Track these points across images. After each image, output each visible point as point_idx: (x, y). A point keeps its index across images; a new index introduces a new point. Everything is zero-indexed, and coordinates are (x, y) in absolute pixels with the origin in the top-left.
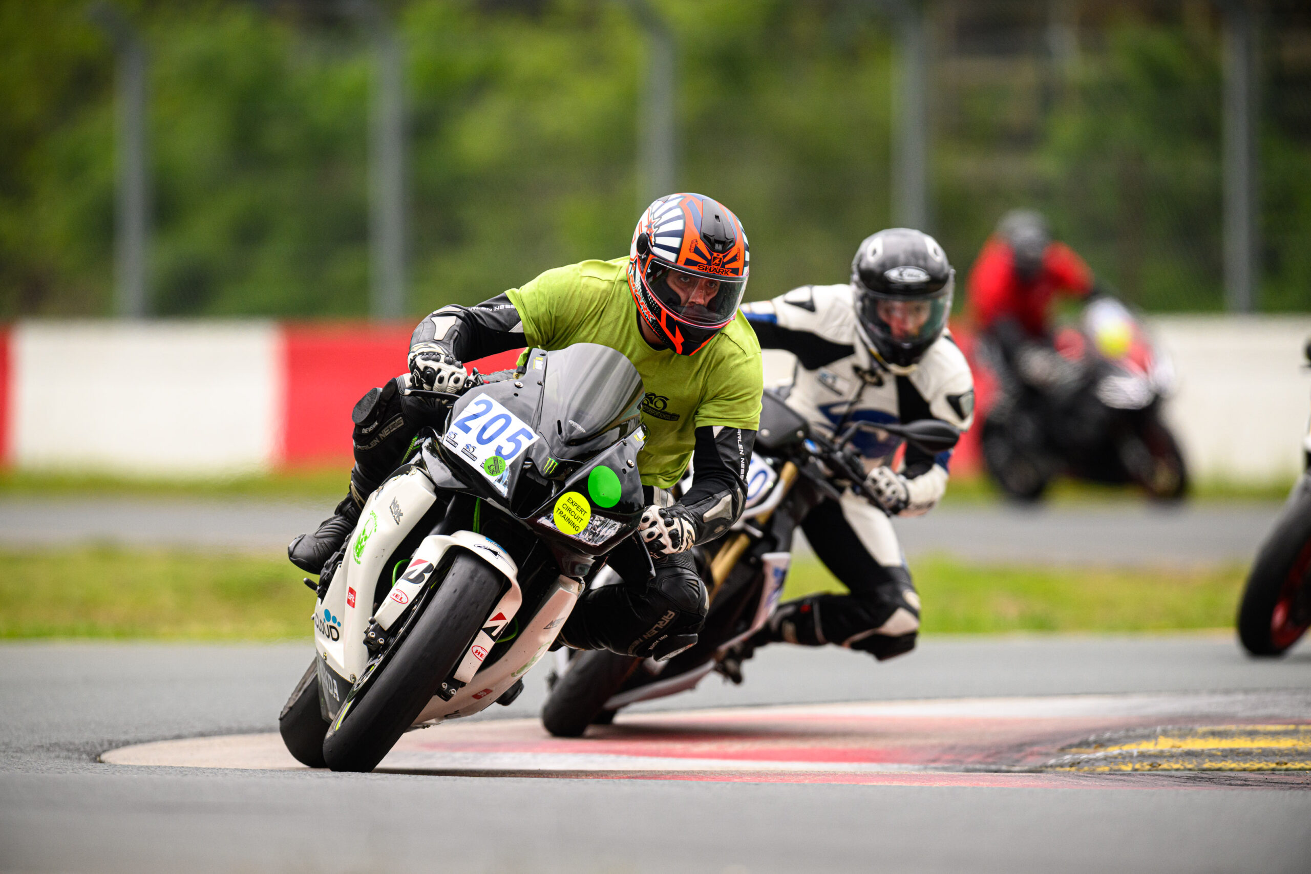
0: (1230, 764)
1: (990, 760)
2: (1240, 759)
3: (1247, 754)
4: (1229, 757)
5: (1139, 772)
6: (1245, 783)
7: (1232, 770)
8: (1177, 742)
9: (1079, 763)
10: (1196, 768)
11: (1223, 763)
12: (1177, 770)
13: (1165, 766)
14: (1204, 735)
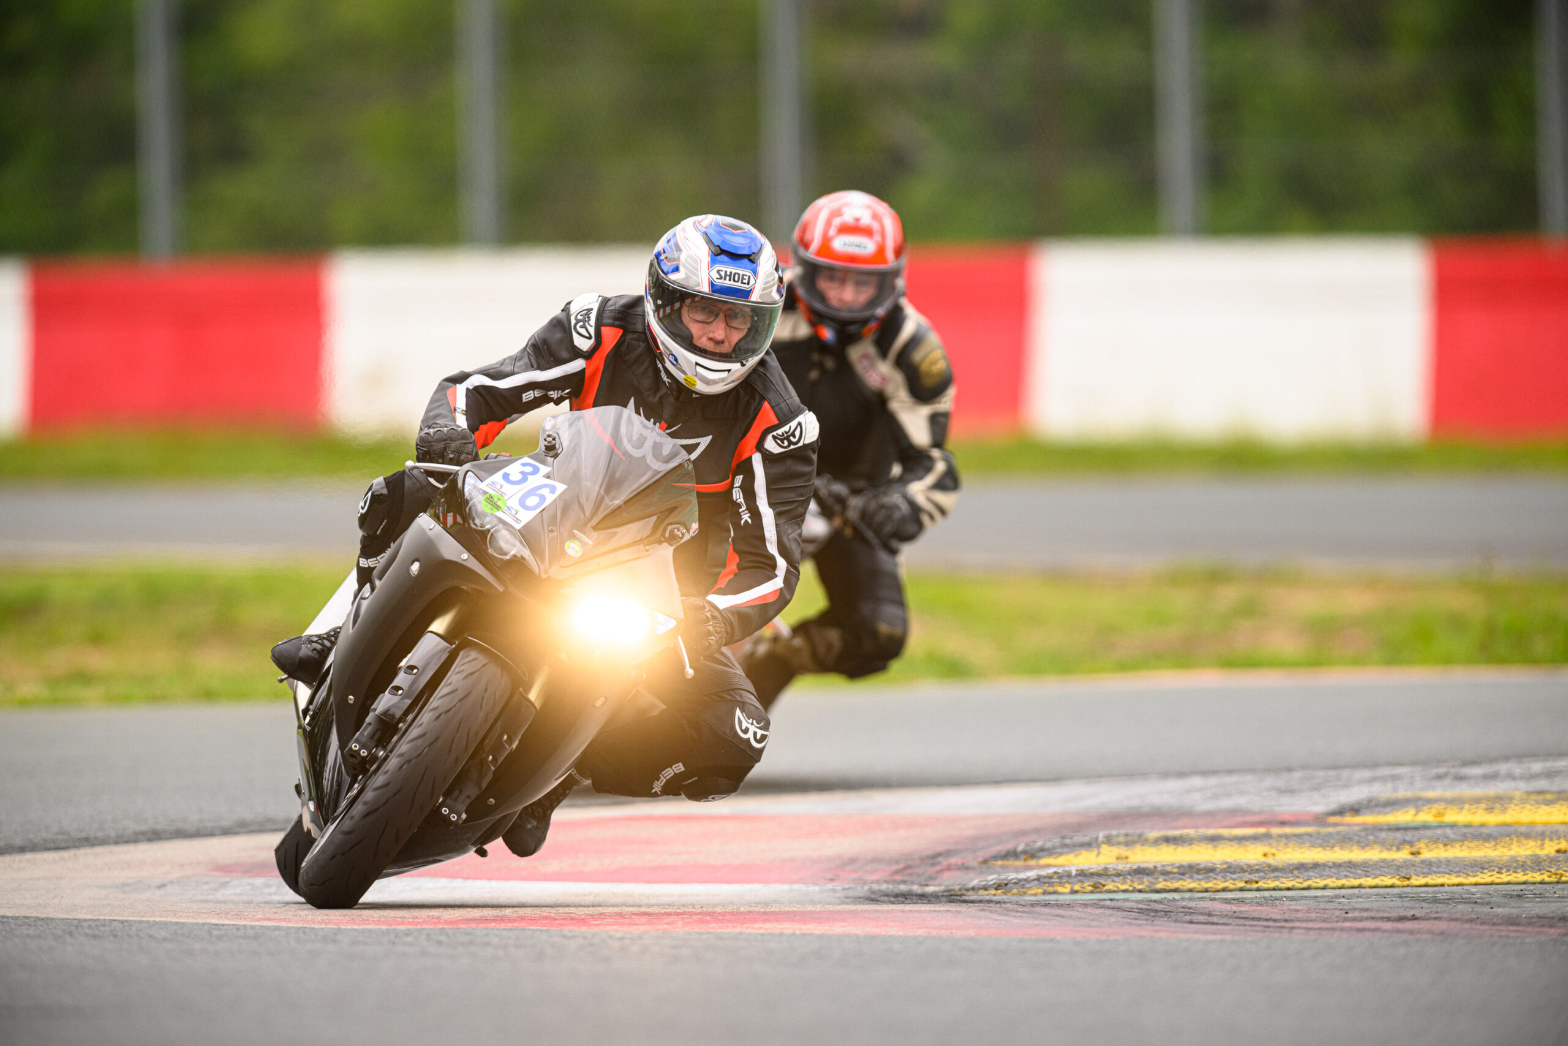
0: (1189, 883)
1: (898, 878)
2: (1200, 877)
3: (1209, 870)
4: (1187, 875)
5: (1079, 896)
8: (1124, 854)
9: (1006, 885)
10: (1148, 889)
11: (1181, 882)
12: (1125, 891)
13: (1110, 886)
14: (1157, 842)
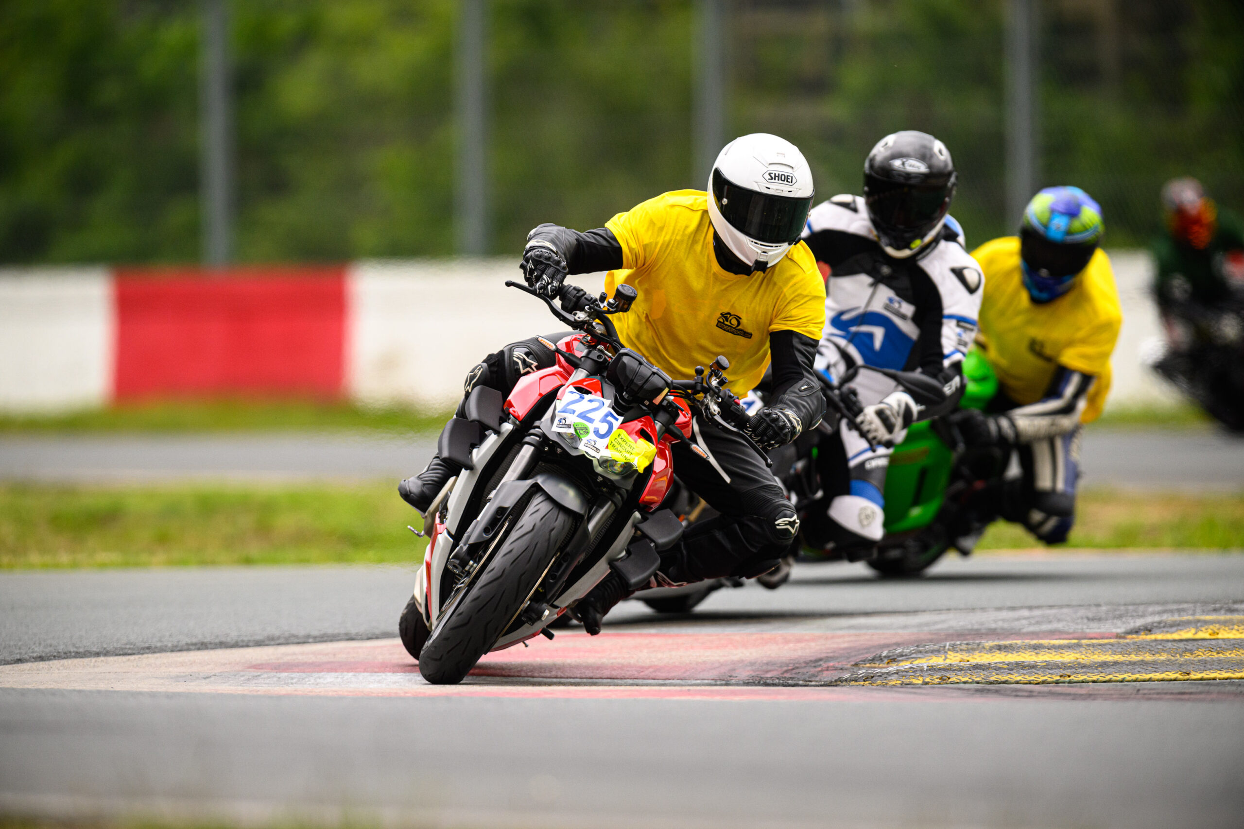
0: (1016, 677)
2: (1025, 672)
3: (1033, 667)
4: (1015, 671)
5: (930, 685)
6: (1031, 695)
7: (1017, 682)
8: (965, 656)
9: (872, 677)
10: (984, 681)
11: (1010, 676)
12: (965, 683)
13: (953, 679)
14: (991, 650)
